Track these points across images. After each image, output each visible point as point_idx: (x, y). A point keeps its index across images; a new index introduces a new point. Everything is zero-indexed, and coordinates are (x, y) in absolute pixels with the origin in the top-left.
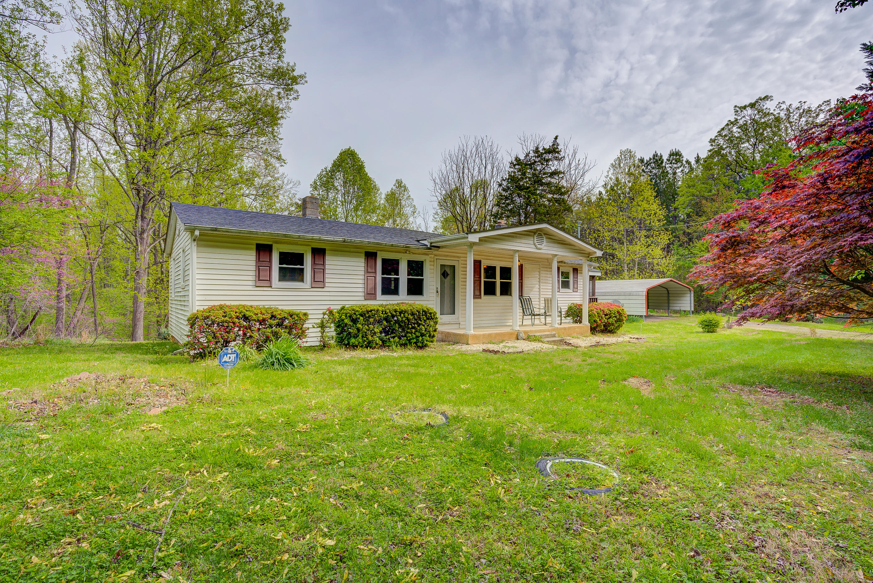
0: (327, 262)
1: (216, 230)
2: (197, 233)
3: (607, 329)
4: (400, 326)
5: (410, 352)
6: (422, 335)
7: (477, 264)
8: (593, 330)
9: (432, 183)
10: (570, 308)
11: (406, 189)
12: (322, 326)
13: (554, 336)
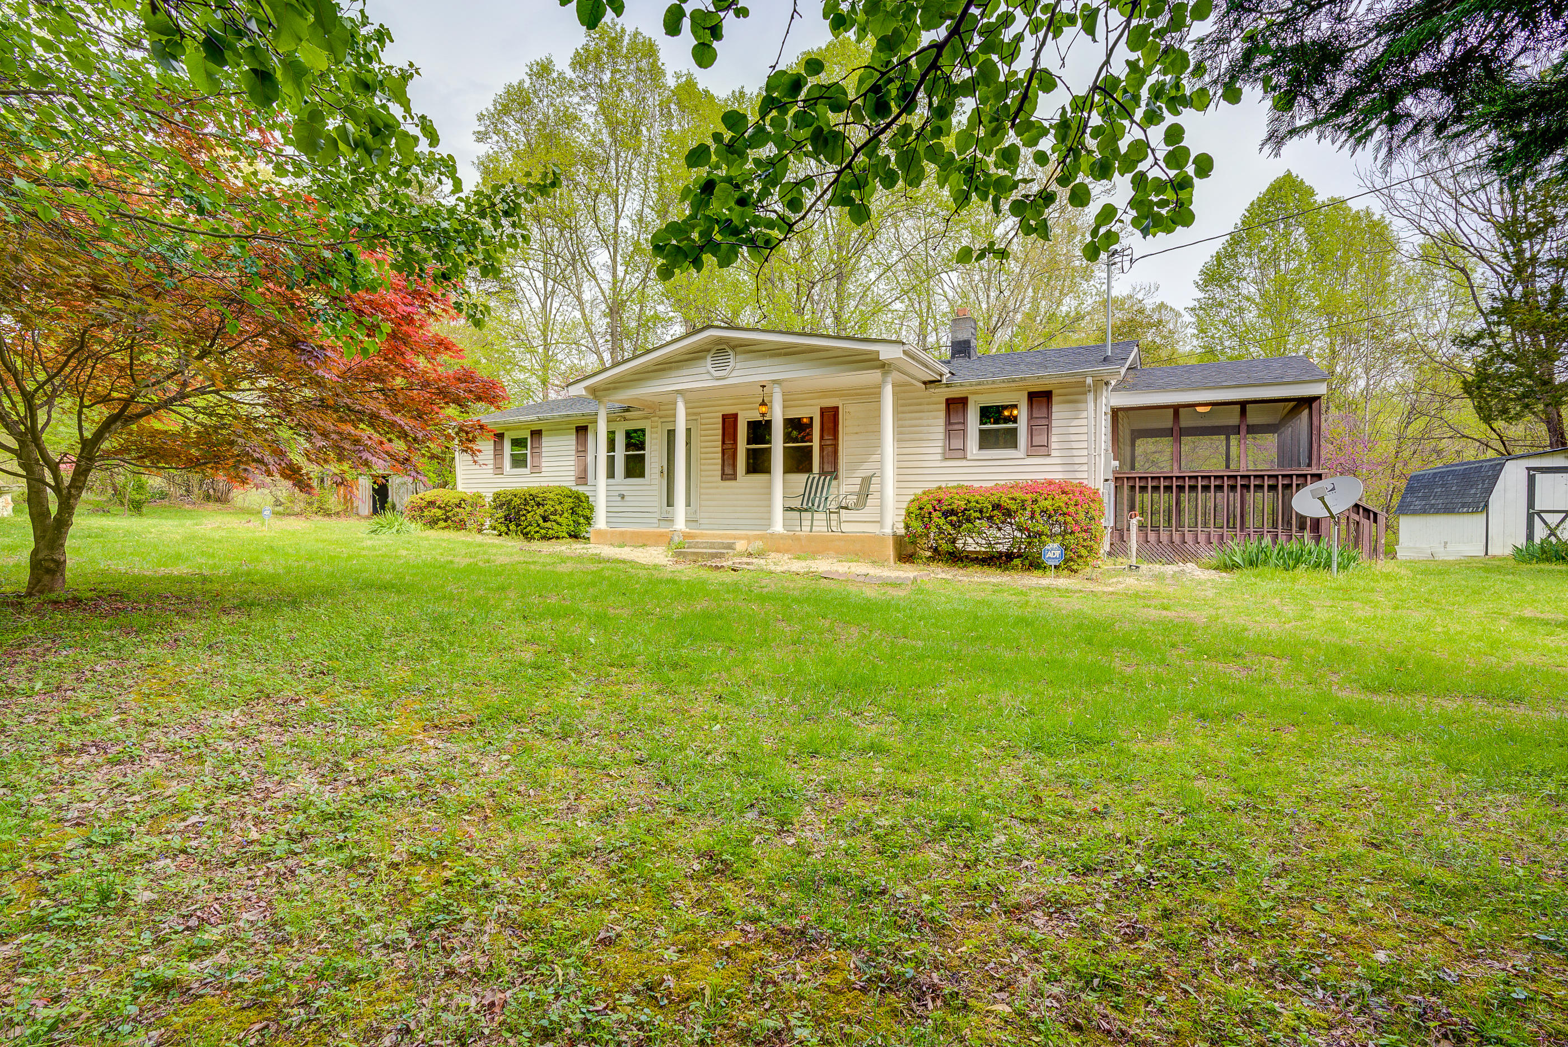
7: (728, 422)
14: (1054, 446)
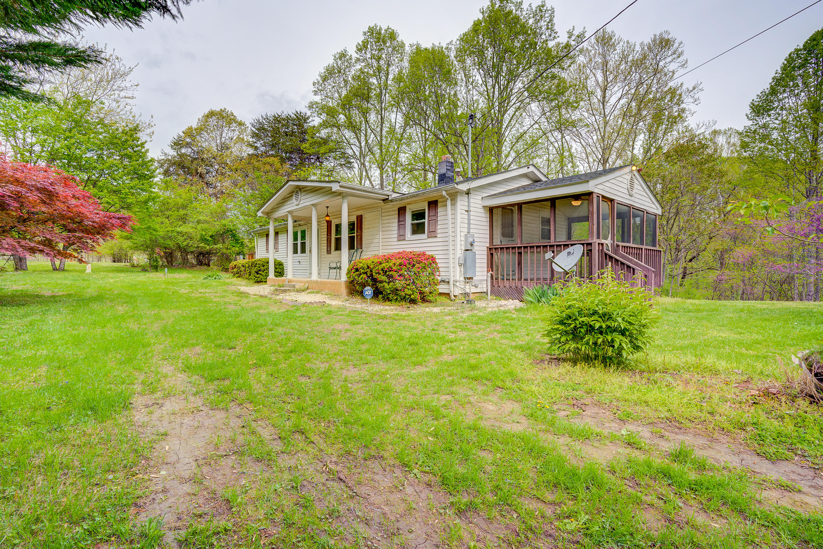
14: (439, 231)
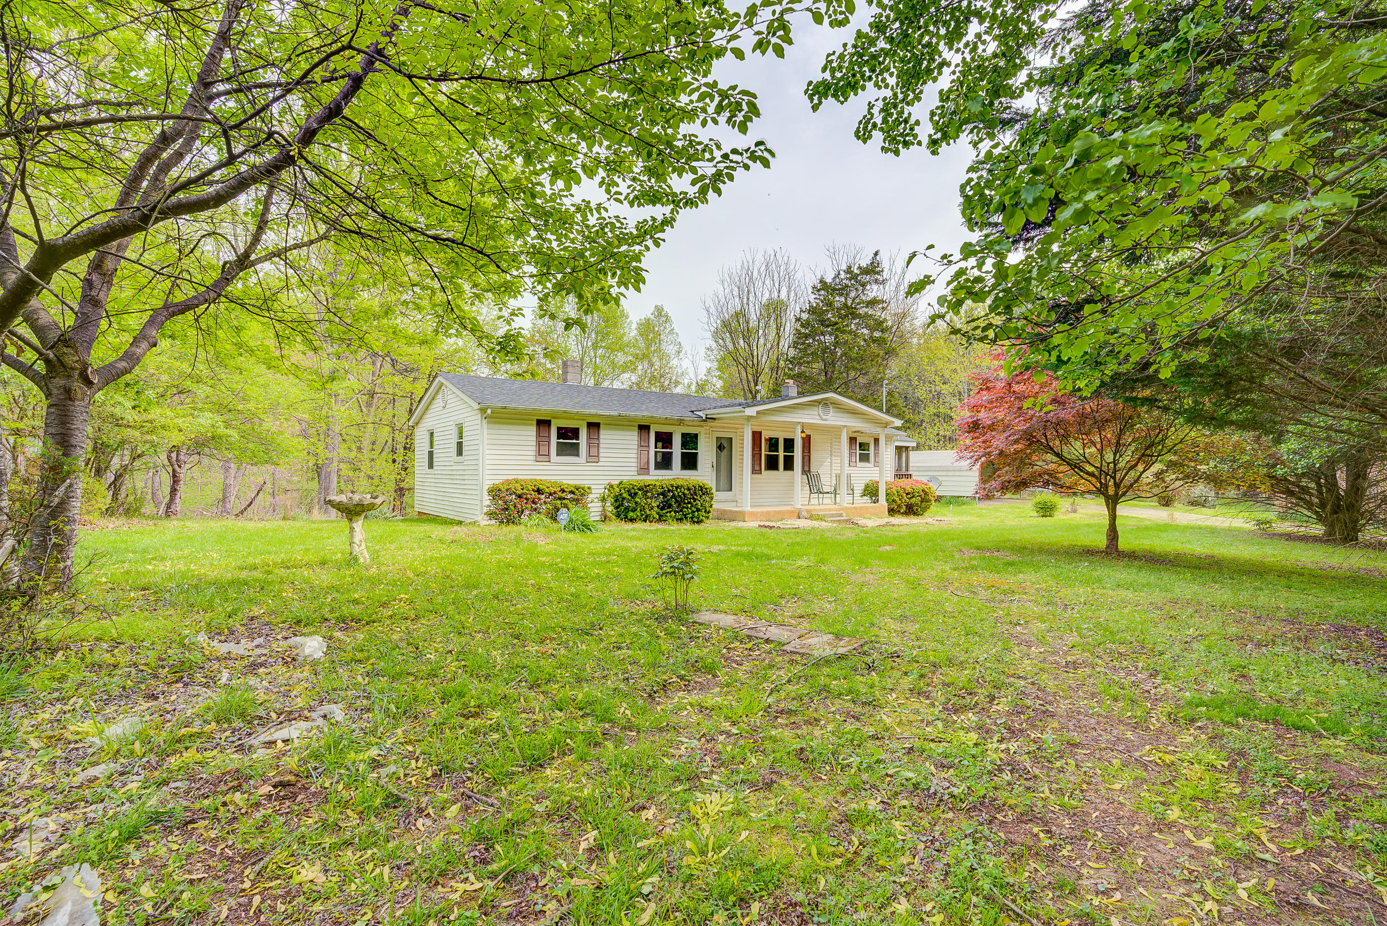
0: (601, 436)
1: (505, 408)
2: (489, 411)
3: (911, 510)
4: (677, 501)
5: (687, 526)
6: (698, 510)
7: (757, 436)
8: (892, 512)
9: (705, 313)
10: (867, 486)
11: (668, 319)
12: (603, 500)
13: (841, 515)
